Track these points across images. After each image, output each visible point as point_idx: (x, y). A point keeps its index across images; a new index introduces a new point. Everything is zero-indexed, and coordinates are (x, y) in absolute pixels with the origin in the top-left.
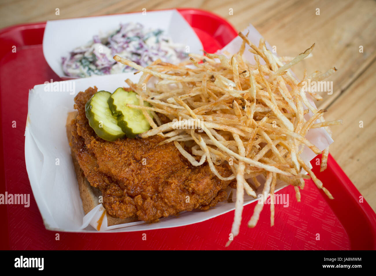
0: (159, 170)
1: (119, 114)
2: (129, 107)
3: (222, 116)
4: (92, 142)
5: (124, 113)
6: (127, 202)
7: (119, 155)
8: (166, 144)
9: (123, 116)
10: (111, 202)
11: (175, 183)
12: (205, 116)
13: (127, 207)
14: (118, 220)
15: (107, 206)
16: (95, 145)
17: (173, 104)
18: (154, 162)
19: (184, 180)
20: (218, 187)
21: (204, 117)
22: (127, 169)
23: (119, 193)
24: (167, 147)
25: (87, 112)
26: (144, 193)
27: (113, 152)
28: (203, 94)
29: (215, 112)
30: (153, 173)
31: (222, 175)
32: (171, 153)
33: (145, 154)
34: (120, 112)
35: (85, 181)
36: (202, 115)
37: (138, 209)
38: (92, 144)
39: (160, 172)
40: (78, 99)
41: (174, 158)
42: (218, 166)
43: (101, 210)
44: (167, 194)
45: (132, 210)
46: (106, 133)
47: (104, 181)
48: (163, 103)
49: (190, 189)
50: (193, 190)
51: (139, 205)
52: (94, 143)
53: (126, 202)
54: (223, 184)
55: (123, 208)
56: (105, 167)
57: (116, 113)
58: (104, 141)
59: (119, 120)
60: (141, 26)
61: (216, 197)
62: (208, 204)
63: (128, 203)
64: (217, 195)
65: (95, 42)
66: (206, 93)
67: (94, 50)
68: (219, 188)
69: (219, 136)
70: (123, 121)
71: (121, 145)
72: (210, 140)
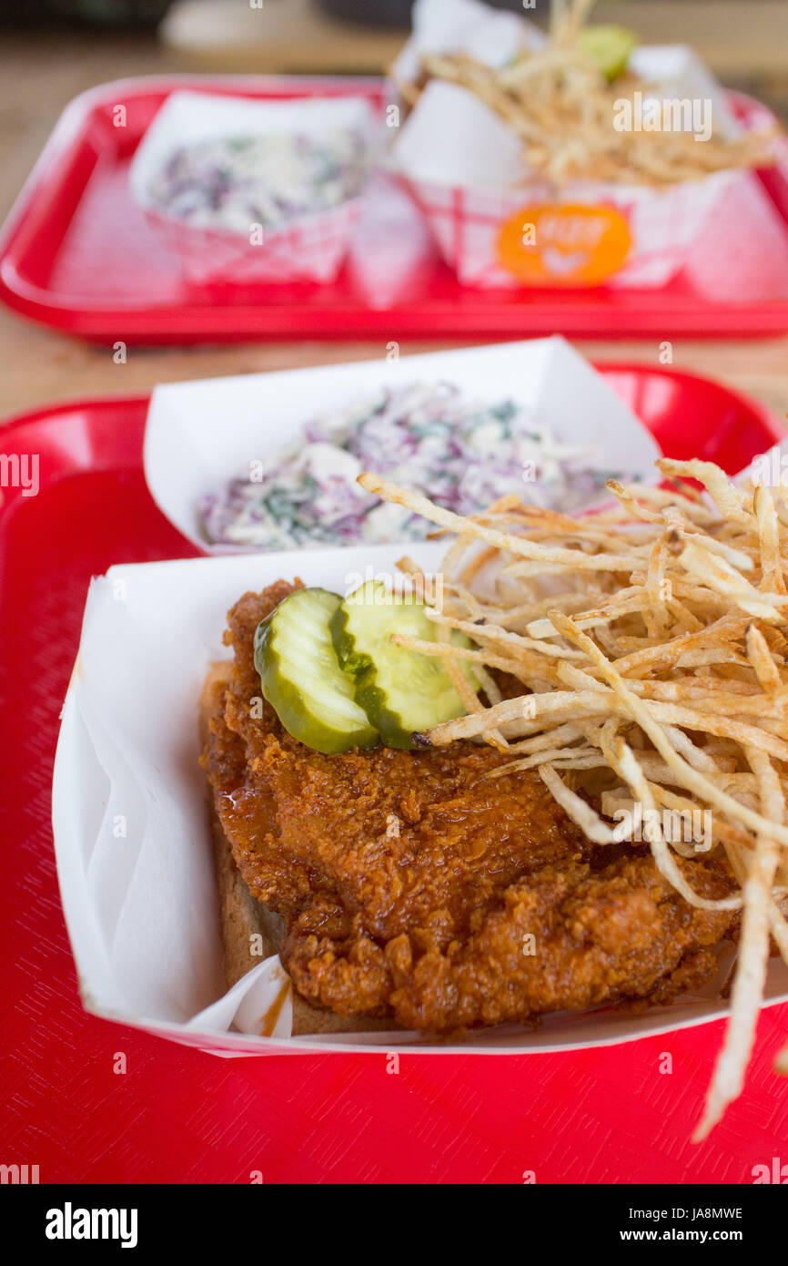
0: (481, 860)
1: (361, 664)
2: (398, 645)
3: (711, 686)
4: (268, 752)
5: (380, 661)
6: (361, 957)
7: (350, 798)
8: (512, 776)
9: (375, 671)
10: (310, 952)
11: (527, 904)
12: (652, 683)
13: (358, 974)
14: (328, 1022)
15: (293, 966)
16: (275, 763)
17: (548, 640)
18: (465, 832)
19: (561, 895)
20: (681, 933)
21: (649, 685)
22: (370, 846)
23: (338, 926)
24: (518, 786)
25: (259, 649)
26: (419, 931)
27: (331, 788)
28: (651, 613)
29: (689, 672)
30: (459, 866)
31: (698, 893)
32: (528, 808)
33: (437, 802)
34: (364, 657)
35: (238, 886)
36: (643, 679)
37: (397, 985)
38: (265, 758)
39: (482, 865)
40: (236, 614)
41: (536, 827)
42: (688, 859)
43: (276, 978)
44: (498, 940)
45: (375, 986)
46: (315, 721)
47: (295, 885)
48: (513, 638)
49: (579, 927)
50: (586, 933)
51: (400, 972)
52: (275, 756)
53: (357, 955)
54: (699, 924)
55: (346, 975)
56: (301, 835)
57: (352, 661)
58: (309, 753)
59: (361, 685)
60: (454, 391)
61: (675, 969)
62: (642, 991)
63: (365, 961)
64: (679, 965)
65: (312, 438)
66: (662, 608)
67: (308, 463)
68: (686, 938)
69: (700, 756)
70: (373, 688)
71: (362, 768)
72: (664, 769)
